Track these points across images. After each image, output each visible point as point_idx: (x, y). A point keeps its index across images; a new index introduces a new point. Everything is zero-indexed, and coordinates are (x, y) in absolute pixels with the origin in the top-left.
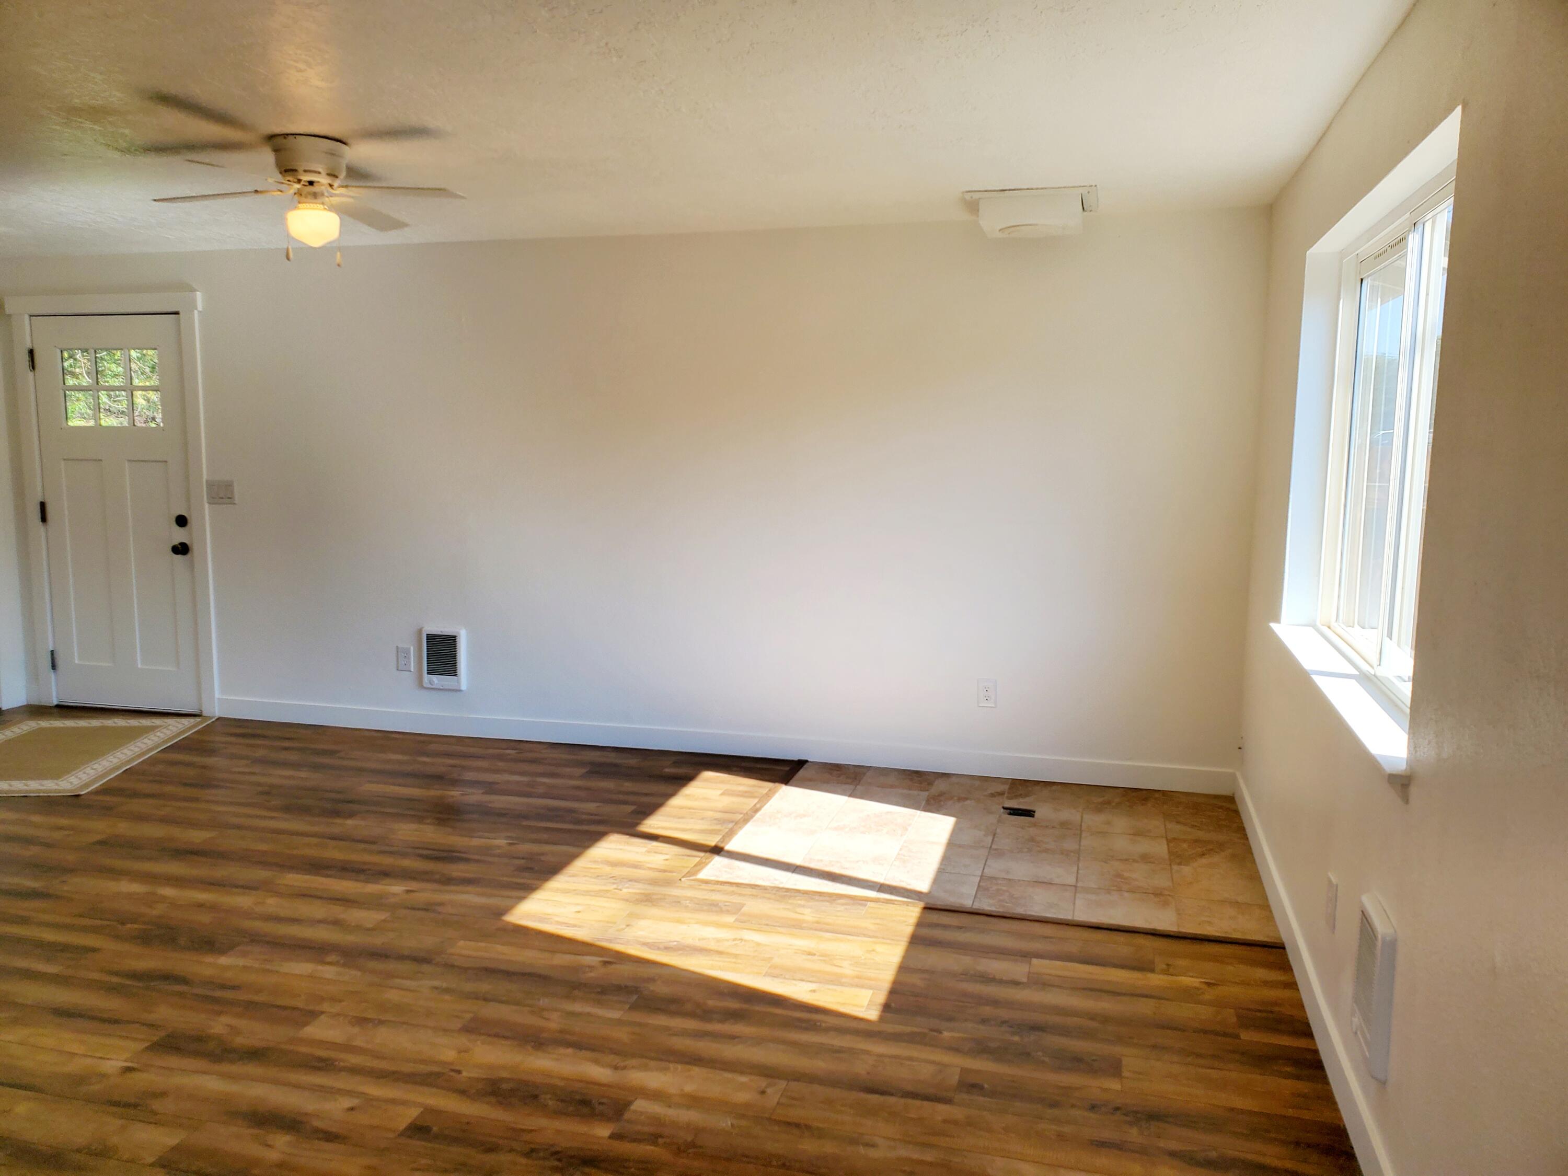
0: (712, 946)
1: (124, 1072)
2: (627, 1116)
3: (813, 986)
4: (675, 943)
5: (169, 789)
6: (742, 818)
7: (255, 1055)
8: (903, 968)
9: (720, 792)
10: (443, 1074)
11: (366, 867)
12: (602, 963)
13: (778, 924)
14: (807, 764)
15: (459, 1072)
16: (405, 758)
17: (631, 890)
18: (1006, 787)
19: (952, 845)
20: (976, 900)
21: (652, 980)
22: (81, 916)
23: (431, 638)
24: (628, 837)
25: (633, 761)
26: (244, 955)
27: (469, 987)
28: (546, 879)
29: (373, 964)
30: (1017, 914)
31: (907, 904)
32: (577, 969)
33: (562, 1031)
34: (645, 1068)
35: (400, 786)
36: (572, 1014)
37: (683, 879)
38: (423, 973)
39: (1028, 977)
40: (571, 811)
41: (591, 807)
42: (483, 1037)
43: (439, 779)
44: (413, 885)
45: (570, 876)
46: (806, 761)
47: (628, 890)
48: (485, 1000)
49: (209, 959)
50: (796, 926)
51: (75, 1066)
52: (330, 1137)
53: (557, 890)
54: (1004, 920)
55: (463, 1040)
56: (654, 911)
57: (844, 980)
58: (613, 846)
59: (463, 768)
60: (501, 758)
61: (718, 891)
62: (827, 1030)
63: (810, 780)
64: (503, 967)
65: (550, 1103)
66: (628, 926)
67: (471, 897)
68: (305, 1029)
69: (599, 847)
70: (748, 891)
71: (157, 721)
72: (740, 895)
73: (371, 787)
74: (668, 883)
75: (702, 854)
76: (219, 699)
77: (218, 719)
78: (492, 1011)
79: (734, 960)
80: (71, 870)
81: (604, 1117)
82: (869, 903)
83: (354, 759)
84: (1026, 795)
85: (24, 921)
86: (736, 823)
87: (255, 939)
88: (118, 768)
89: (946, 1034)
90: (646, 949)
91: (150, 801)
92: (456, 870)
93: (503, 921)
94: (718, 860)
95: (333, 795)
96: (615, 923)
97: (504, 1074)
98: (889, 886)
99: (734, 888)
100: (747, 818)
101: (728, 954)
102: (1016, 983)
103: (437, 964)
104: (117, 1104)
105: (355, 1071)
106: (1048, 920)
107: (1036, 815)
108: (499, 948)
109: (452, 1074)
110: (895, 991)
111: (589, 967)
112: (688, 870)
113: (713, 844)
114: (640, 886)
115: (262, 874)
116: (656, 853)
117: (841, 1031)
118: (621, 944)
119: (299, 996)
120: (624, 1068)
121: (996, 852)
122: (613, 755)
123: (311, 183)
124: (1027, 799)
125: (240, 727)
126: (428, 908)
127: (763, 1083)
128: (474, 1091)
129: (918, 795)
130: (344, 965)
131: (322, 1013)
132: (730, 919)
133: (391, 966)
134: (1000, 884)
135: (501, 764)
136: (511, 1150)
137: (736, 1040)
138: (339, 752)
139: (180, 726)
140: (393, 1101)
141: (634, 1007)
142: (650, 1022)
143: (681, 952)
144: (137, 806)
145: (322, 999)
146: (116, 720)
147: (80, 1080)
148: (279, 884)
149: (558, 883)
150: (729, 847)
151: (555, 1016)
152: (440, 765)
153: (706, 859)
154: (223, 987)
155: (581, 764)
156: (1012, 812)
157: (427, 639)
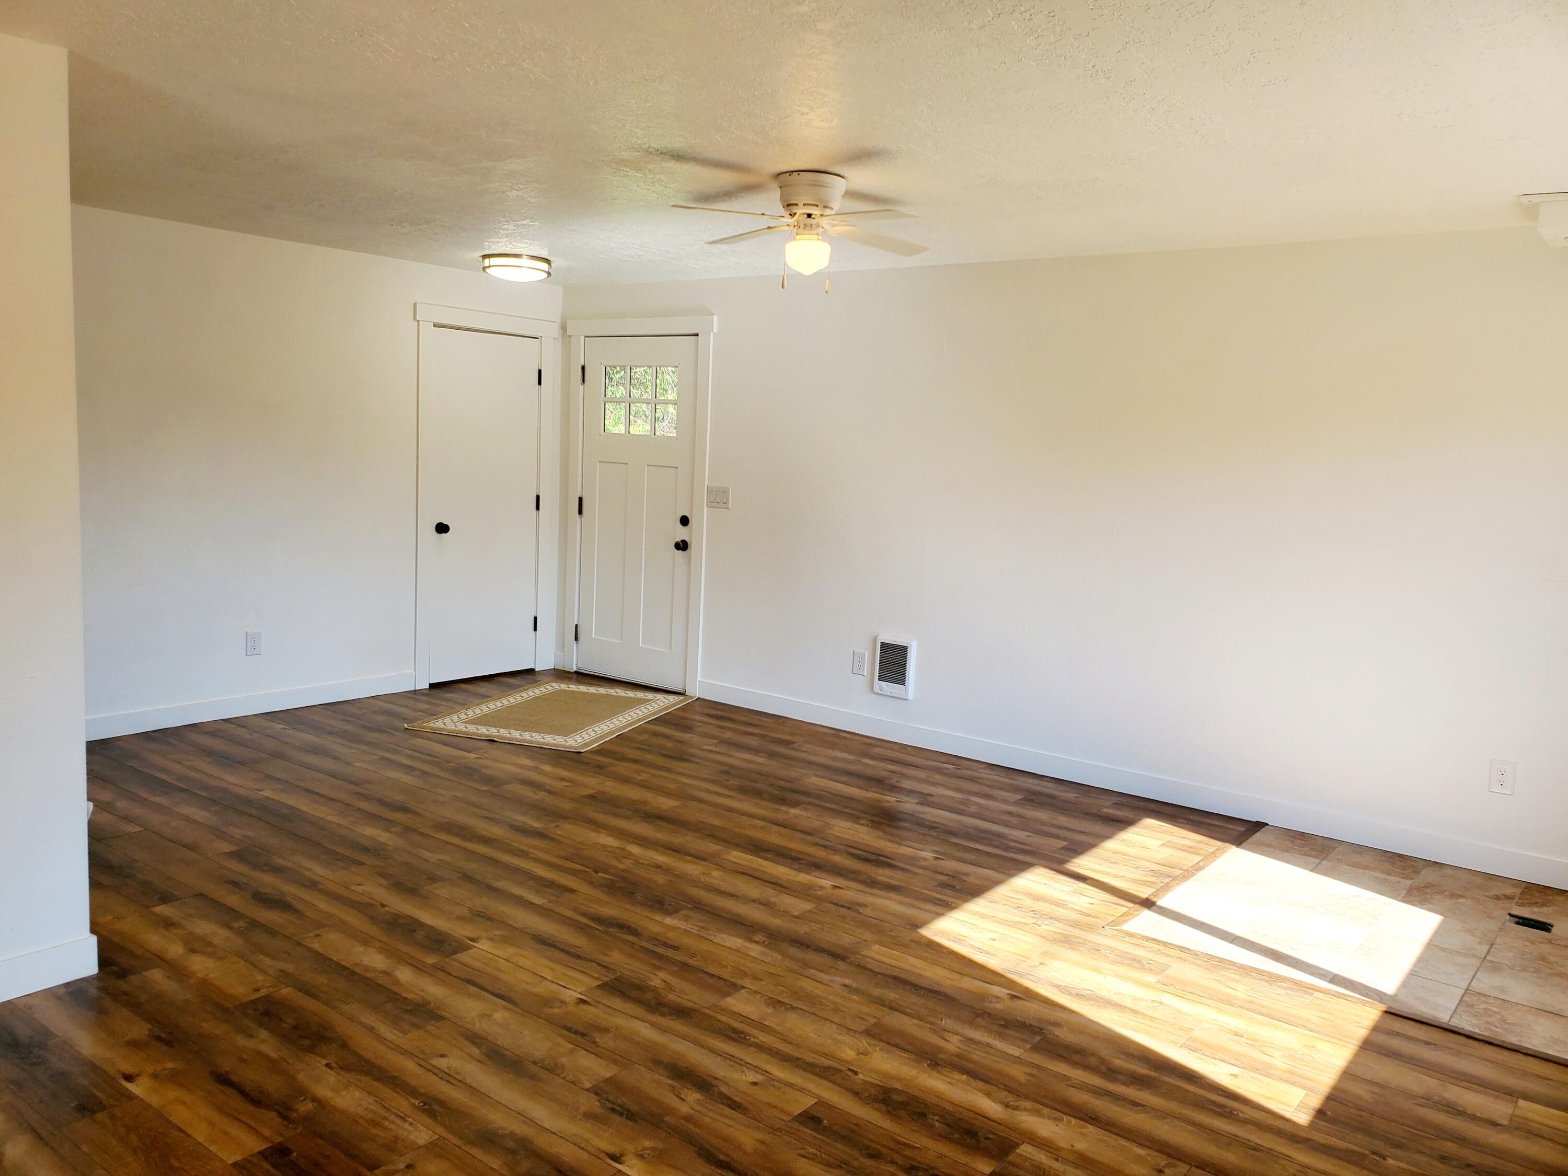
0: (1128, 1003)
1: (578, 1003)
2: (1011, 1158)
3: (1236, 1070)
4: (1088, 992)
5: (649, 757)
6: (1181, 874)
7: (681, 1012)
8: (1347, 1074)
9: (1161, 842)
10: (841, 1071)
11: (800, 856)
12: (1010, 997)
13: (1204, 995)
14: (1267, 827)
15: (856, 1073)
16: (852, 757)
17: (1049, 928)
18: (1518, 891)
19: (1432, 946)
20: (1456, 1015)
21: (1057, 1024)
22: (566, 859)
23: (885, 647)
24: (1054, 872)
25: (1071, 796)
26: (686, 918)
27: (877, 992)
28: (966, 901)
29: (793, 951)
30: (1508, 1043)
31: (1364, 1004)
32: (983, 997)
33: (959, 1056)
34: (1038, 1113)
35: (842, 783)
36: (972, 1041)
37: (1106, 927)
38: (836, 969)
39: (1511, 1119)
40: (1000, 836)
41: (1021, 835)
42: (882, 1044)
43: (879, 782)
44: (840, 882)
45: (991, 902)
46: (1267, 824)
47: (1047, 927)
48: (891, 1008)
49: (658, 917)
50: (1227, 1002)
51: (541, 989)
52: (734, 1105)
53: (976, 913)
54: (1490, 1047)
55: (863, 1043)
56: (1071, 954)
57: (1273, 1072)
58: (1038, 879)
59: (902, 775)
60: (938, 771)
61: (1144, 947)
62: (1245, 1122)
63: (1268, 845)
64: (912, 979)
65: (937, 1124)
66: (1042, 964)
67: (892, 904)
68: (726, 999)
69: (1022, 878)
70: (1176, 953)
71: (650, 695)
72: (1167, 955)
73: (815, 781)
74: (1090, 928)
75: (1131, 905)
76: (699, 681)
77: (698, 699)
78: (896, 1020)
79: (1149, 1023)
80: (564, 817)
81: (986, 1152)
82: (1316, 993)
83: (806, 752)
84: (1544, 905)
85: (523, 854)
86: (1174, 878)
87: (698, 906)
88: (613, 733)
89: (1391, 1161)
90: (1056, 991)
91: (634, 766)
92: (883, 875)
93: (918, 933)
94: (1146, 913)
95: (782, 783)
96: (1029, 959)
97: (898, 1086)
98: (1344, 979)
99: (1161, 948)
100: (1187, 874)
101: (1144, 1015)
102: (1494, 1124)
103: (851, 964)
104: (569, 1029)
105: (762, 1048)
106: (1551, 1059)
107: (1554, 930)
108: (912, 960)
109: (850, 1073)
110: (1334, 1098)
111: (997, 998)
112: (1114, 918)
113: (1144, 896)
114: (1061, 925)
115: (712, 847)
116: (1081, 894)
117: (1260, 1126)
118: (1033, 981)
119: (726, 967)
120: (1016, 1108)
121: (1491, 965)
122: (1050, 785)
123: (809, 216)
124: (1545, 909)
125: (715, 709)
126: (851, 906)
127: (1162, 1161)
128: (868, 1095)
129: (1398, 882)
130: (768, 946)
131: (744, 987)
132: (1152, 979)
133: (810, 956)
134: (1491, 1003)
135: (938, 777)
136: (892, 1162)
137: (1139, 1108)
138: (793, 743)
139: (667, 702)
140: (791, 1085)
141: (1035, 1048)
142: (1048, 1066)
143: (1093, 1002)
144: (623, 768)
145: (745, 975)
146: (618, 690)
147: (547, 1001)
148: (724, 859)
149: (977, 906)
150: (1160, 903)
151: (954, 1039)
152: (880, 769)
153: (1135, 911)
154: (666, 945)
155: (1017, 790)
156: (1521, 921)
157: (881, 646)
